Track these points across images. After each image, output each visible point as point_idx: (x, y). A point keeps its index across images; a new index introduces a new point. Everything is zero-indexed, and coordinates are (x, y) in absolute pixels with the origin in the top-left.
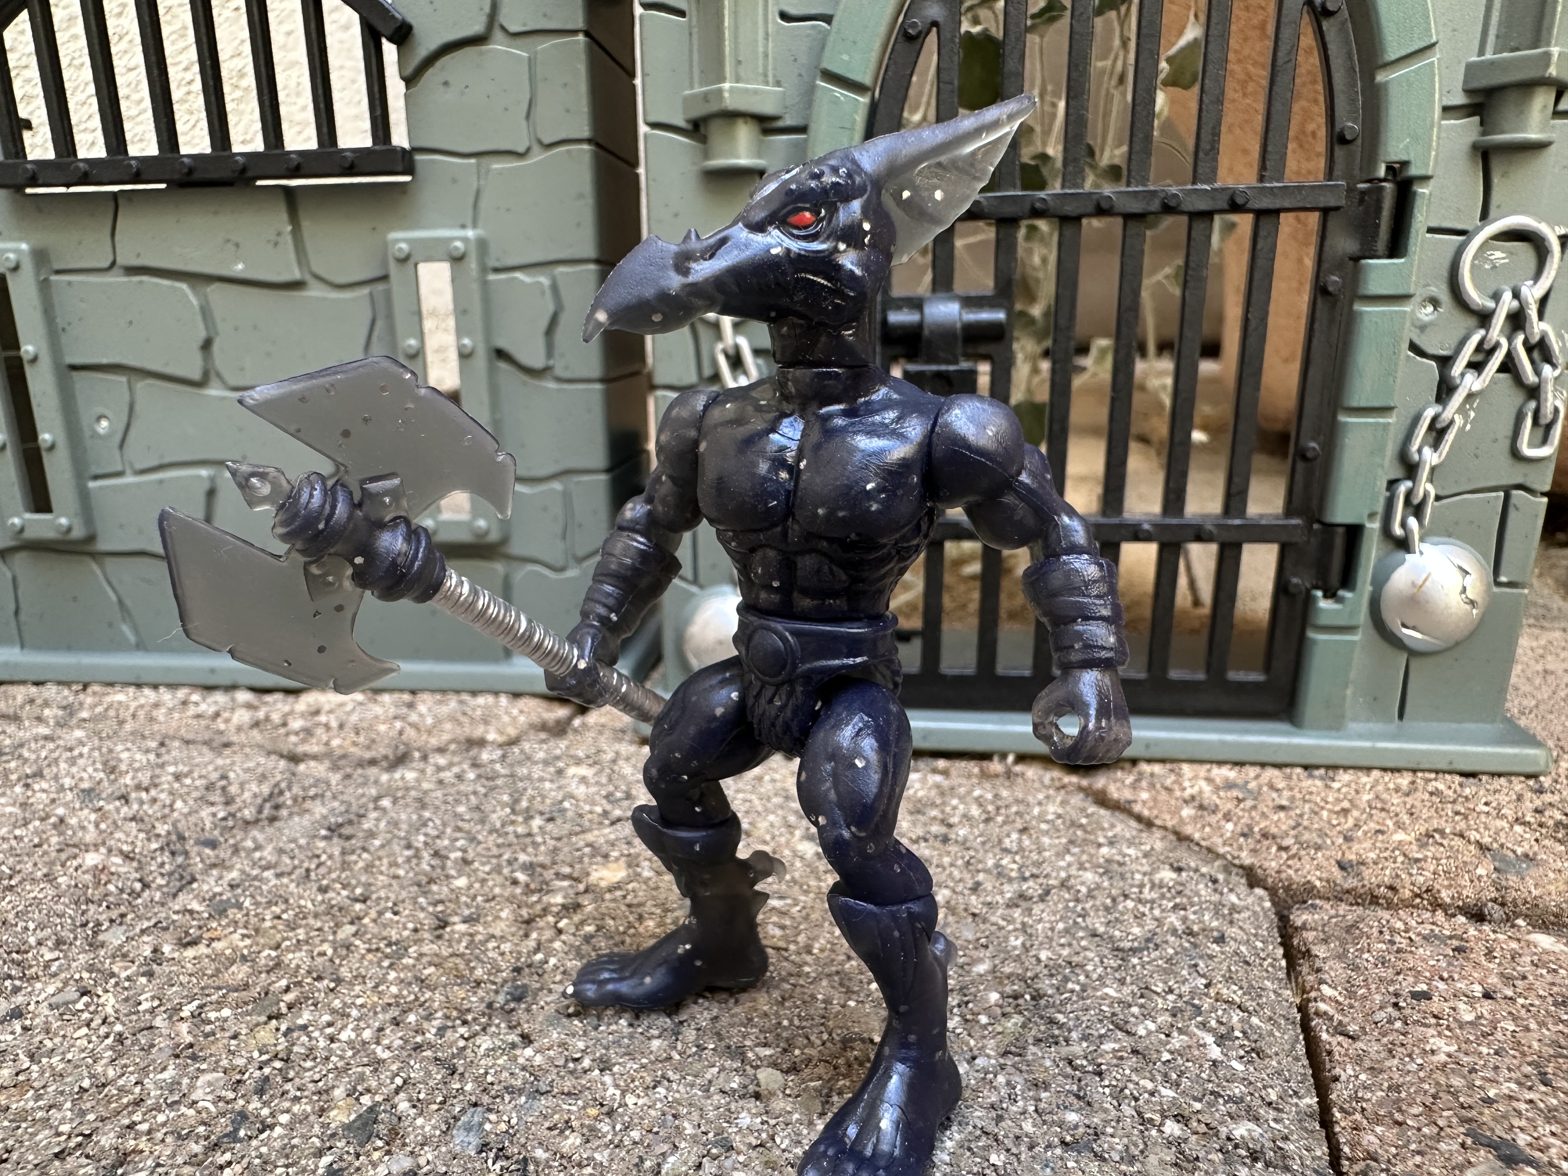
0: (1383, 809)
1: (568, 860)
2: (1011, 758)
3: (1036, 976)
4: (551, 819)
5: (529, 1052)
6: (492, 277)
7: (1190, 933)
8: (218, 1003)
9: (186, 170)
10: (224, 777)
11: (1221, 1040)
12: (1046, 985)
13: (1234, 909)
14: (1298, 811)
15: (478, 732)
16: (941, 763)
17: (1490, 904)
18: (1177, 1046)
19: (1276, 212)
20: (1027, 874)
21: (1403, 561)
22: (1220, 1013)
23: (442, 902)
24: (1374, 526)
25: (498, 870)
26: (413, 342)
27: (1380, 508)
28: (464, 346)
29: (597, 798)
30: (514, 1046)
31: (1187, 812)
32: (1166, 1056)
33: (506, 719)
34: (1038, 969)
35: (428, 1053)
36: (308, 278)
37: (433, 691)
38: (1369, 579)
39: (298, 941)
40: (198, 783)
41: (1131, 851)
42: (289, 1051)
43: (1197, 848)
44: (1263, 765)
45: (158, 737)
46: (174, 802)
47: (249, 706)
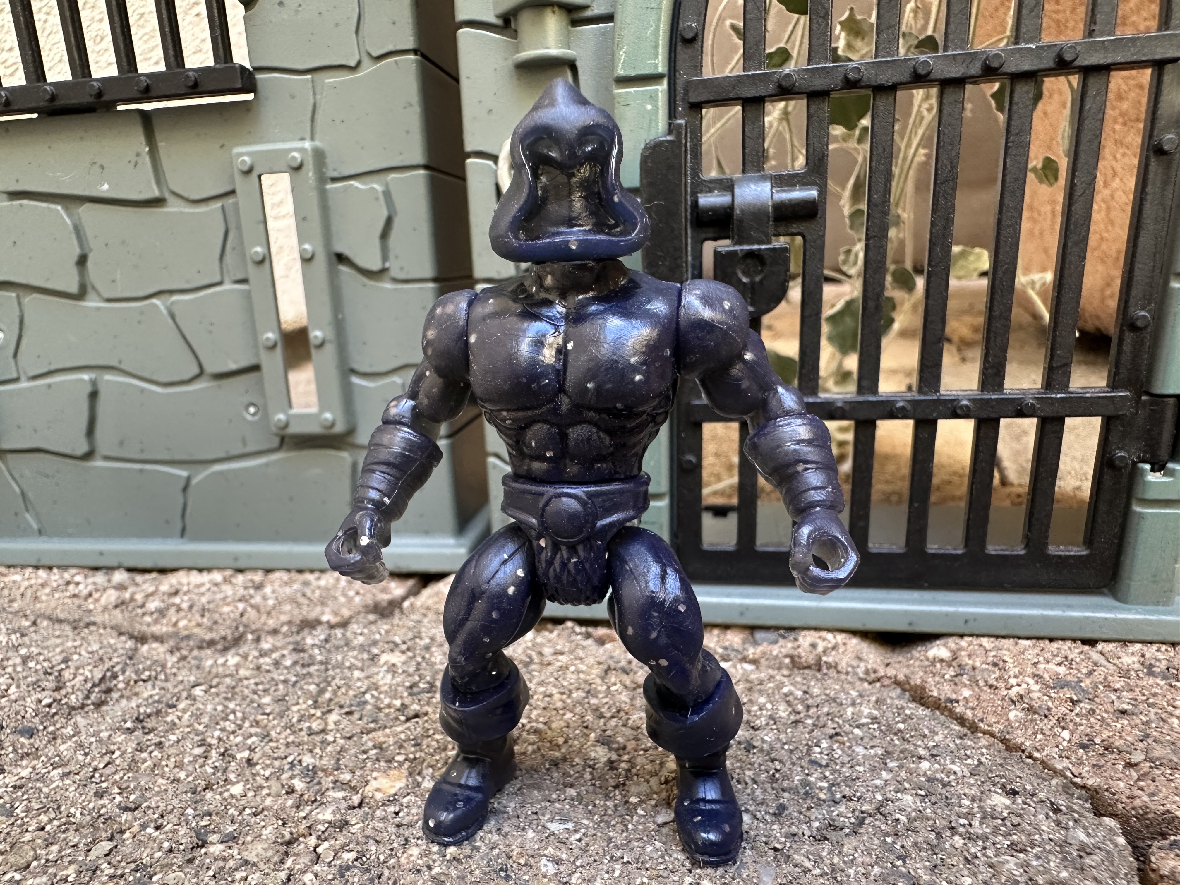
1: (351, 764)
4: (349, 714)
6: (330, 186)
9: (51, 97)
10: (66, 660)
14: (1143, 718)
15: (314, 613)
19: (1106, 69)
26: (261, 248)
28: (305, 250)
29: (400, 689)
31: (1015, 715)
36: (166, 194)
40: (40, 666)
41: (956, 767)
45: (32, 618)
46: (9, 686)
47: (121, 587)
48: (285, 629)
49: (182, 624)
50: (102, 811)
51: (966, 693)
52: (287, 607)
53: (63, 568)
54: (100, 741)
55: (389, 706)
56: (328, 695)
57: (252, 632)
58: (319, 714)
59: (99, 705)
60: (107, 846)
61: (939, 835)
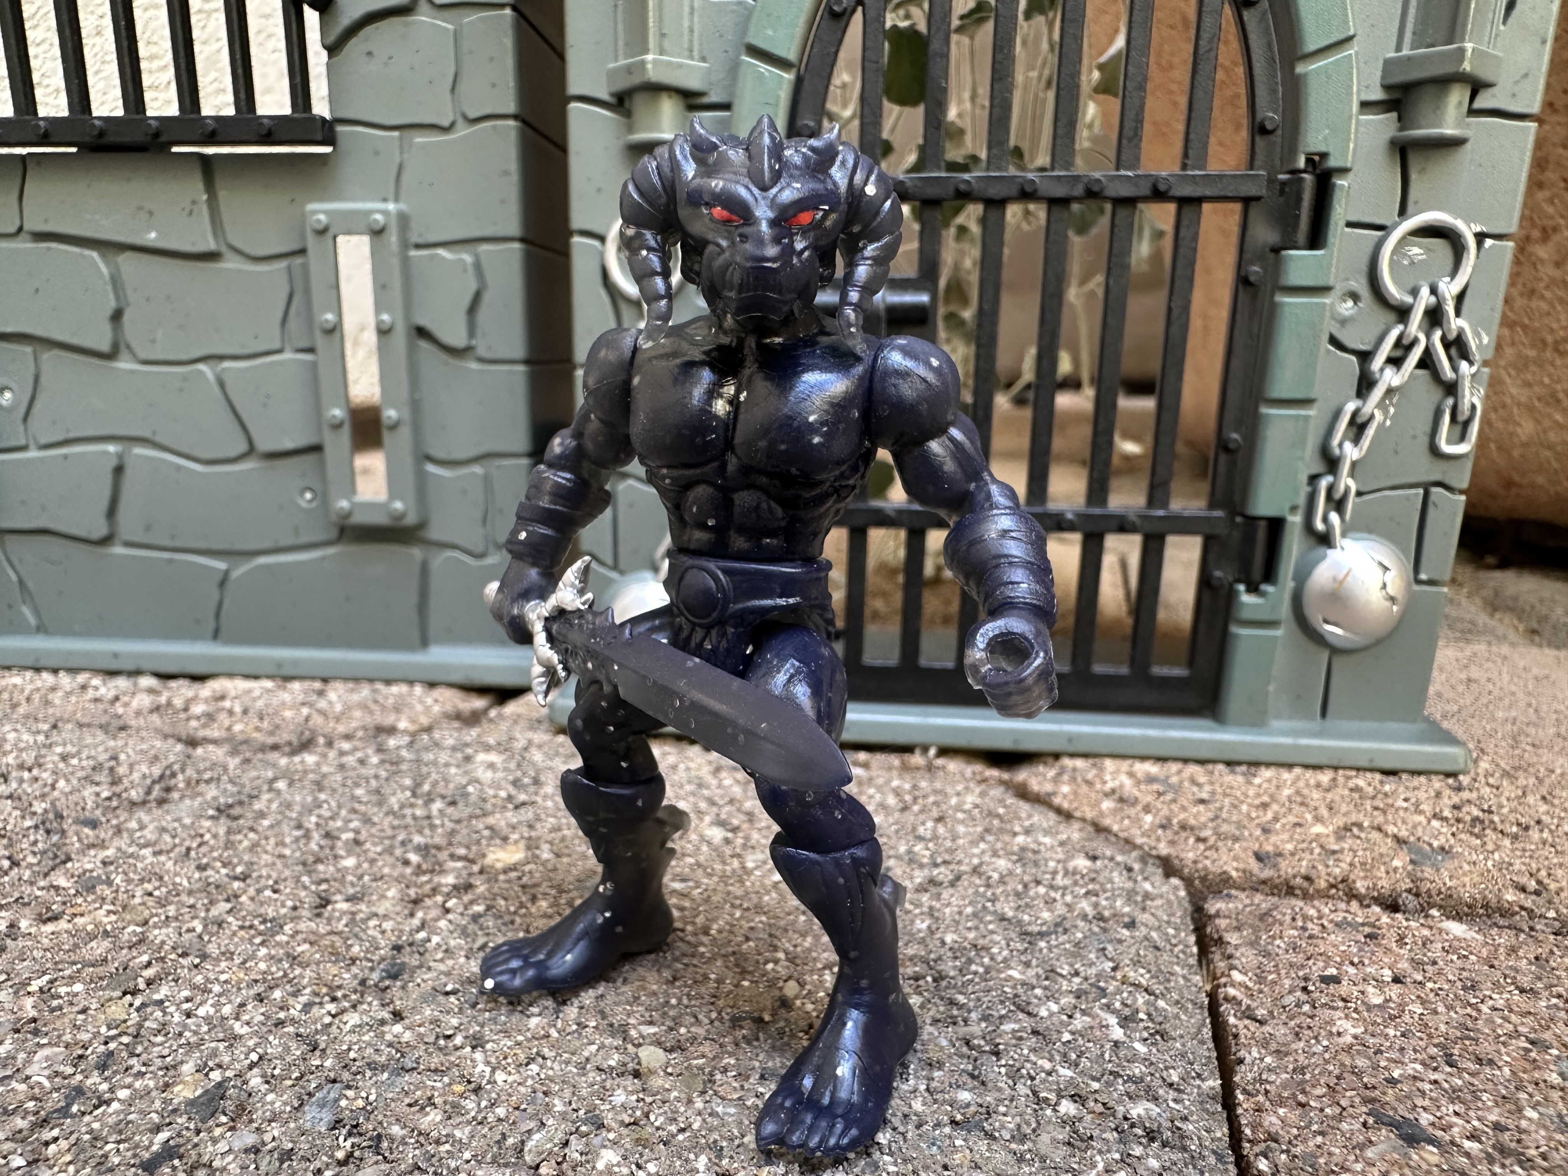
0: (1302, 804)
1: (465, 841)
2: (932, 752)
3: (940, 958)
4: (453, 803)
5: (398, 1028)
6: (413, 253)
7: (1100, 918)
8: (70, 977)
9: (96, 133)
10: (115, 758)
11: (1126, 1021)
12: (949, 967)
13: (1147, 896)
14: (1218, 805)
15: (389, 720)
16: (862, 756)
17: (1404, 895)
18: (1079, 1027)
19: (1198, 201)
20: (939, 860)
21: (1324, 557)
22: (1125, 995)
23: (326, 881)
24: (1296, 520)
25: (389, 851)
26: (330, 316)
27: (1302, 500)
28: (382, 321)
29: (503, 783)
30: (383, 1022)
31: (1107, 805)
32: (1067, 1037)
33: (419, 708)
34: (942, 951)
35: (290, 1029)
36: (223, 249)
37: (346, 679)
38: (1290, 574)
39: (167, 917)
40: (84, 763)
41: (1047, 840)
42: (140, 1026)
43: (1113, 839)
44: (1186, 761)
45: (52, 720)
46: (56, 781)
47: (151, 691)
48: (360, 734)
49: (237, 728)
50: (211, 880)
51: (1065, 789)
52: (358, 714)
53: (73, 671)
54: (184, 826)
55: (495, 797)
56: (426, 787)
57: (324, 736)
58: (420, 802)
59: (161, 802)
60: (228, 906)
61: (1025, 886)
